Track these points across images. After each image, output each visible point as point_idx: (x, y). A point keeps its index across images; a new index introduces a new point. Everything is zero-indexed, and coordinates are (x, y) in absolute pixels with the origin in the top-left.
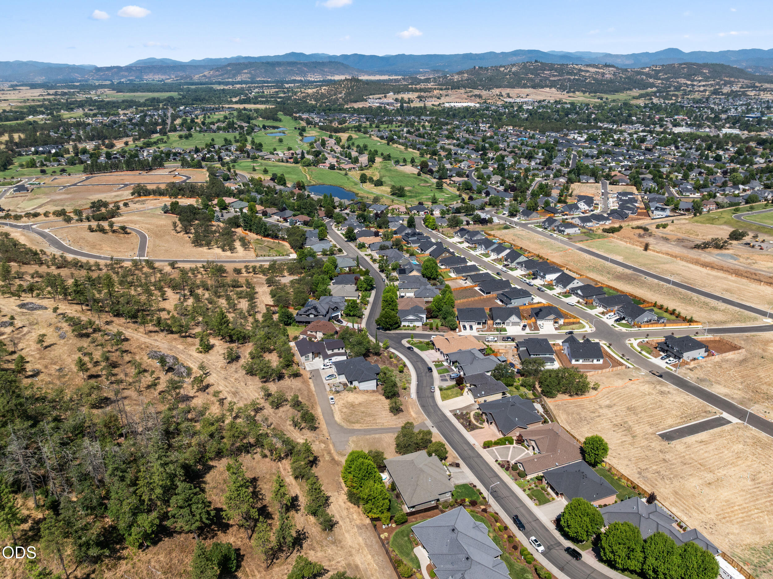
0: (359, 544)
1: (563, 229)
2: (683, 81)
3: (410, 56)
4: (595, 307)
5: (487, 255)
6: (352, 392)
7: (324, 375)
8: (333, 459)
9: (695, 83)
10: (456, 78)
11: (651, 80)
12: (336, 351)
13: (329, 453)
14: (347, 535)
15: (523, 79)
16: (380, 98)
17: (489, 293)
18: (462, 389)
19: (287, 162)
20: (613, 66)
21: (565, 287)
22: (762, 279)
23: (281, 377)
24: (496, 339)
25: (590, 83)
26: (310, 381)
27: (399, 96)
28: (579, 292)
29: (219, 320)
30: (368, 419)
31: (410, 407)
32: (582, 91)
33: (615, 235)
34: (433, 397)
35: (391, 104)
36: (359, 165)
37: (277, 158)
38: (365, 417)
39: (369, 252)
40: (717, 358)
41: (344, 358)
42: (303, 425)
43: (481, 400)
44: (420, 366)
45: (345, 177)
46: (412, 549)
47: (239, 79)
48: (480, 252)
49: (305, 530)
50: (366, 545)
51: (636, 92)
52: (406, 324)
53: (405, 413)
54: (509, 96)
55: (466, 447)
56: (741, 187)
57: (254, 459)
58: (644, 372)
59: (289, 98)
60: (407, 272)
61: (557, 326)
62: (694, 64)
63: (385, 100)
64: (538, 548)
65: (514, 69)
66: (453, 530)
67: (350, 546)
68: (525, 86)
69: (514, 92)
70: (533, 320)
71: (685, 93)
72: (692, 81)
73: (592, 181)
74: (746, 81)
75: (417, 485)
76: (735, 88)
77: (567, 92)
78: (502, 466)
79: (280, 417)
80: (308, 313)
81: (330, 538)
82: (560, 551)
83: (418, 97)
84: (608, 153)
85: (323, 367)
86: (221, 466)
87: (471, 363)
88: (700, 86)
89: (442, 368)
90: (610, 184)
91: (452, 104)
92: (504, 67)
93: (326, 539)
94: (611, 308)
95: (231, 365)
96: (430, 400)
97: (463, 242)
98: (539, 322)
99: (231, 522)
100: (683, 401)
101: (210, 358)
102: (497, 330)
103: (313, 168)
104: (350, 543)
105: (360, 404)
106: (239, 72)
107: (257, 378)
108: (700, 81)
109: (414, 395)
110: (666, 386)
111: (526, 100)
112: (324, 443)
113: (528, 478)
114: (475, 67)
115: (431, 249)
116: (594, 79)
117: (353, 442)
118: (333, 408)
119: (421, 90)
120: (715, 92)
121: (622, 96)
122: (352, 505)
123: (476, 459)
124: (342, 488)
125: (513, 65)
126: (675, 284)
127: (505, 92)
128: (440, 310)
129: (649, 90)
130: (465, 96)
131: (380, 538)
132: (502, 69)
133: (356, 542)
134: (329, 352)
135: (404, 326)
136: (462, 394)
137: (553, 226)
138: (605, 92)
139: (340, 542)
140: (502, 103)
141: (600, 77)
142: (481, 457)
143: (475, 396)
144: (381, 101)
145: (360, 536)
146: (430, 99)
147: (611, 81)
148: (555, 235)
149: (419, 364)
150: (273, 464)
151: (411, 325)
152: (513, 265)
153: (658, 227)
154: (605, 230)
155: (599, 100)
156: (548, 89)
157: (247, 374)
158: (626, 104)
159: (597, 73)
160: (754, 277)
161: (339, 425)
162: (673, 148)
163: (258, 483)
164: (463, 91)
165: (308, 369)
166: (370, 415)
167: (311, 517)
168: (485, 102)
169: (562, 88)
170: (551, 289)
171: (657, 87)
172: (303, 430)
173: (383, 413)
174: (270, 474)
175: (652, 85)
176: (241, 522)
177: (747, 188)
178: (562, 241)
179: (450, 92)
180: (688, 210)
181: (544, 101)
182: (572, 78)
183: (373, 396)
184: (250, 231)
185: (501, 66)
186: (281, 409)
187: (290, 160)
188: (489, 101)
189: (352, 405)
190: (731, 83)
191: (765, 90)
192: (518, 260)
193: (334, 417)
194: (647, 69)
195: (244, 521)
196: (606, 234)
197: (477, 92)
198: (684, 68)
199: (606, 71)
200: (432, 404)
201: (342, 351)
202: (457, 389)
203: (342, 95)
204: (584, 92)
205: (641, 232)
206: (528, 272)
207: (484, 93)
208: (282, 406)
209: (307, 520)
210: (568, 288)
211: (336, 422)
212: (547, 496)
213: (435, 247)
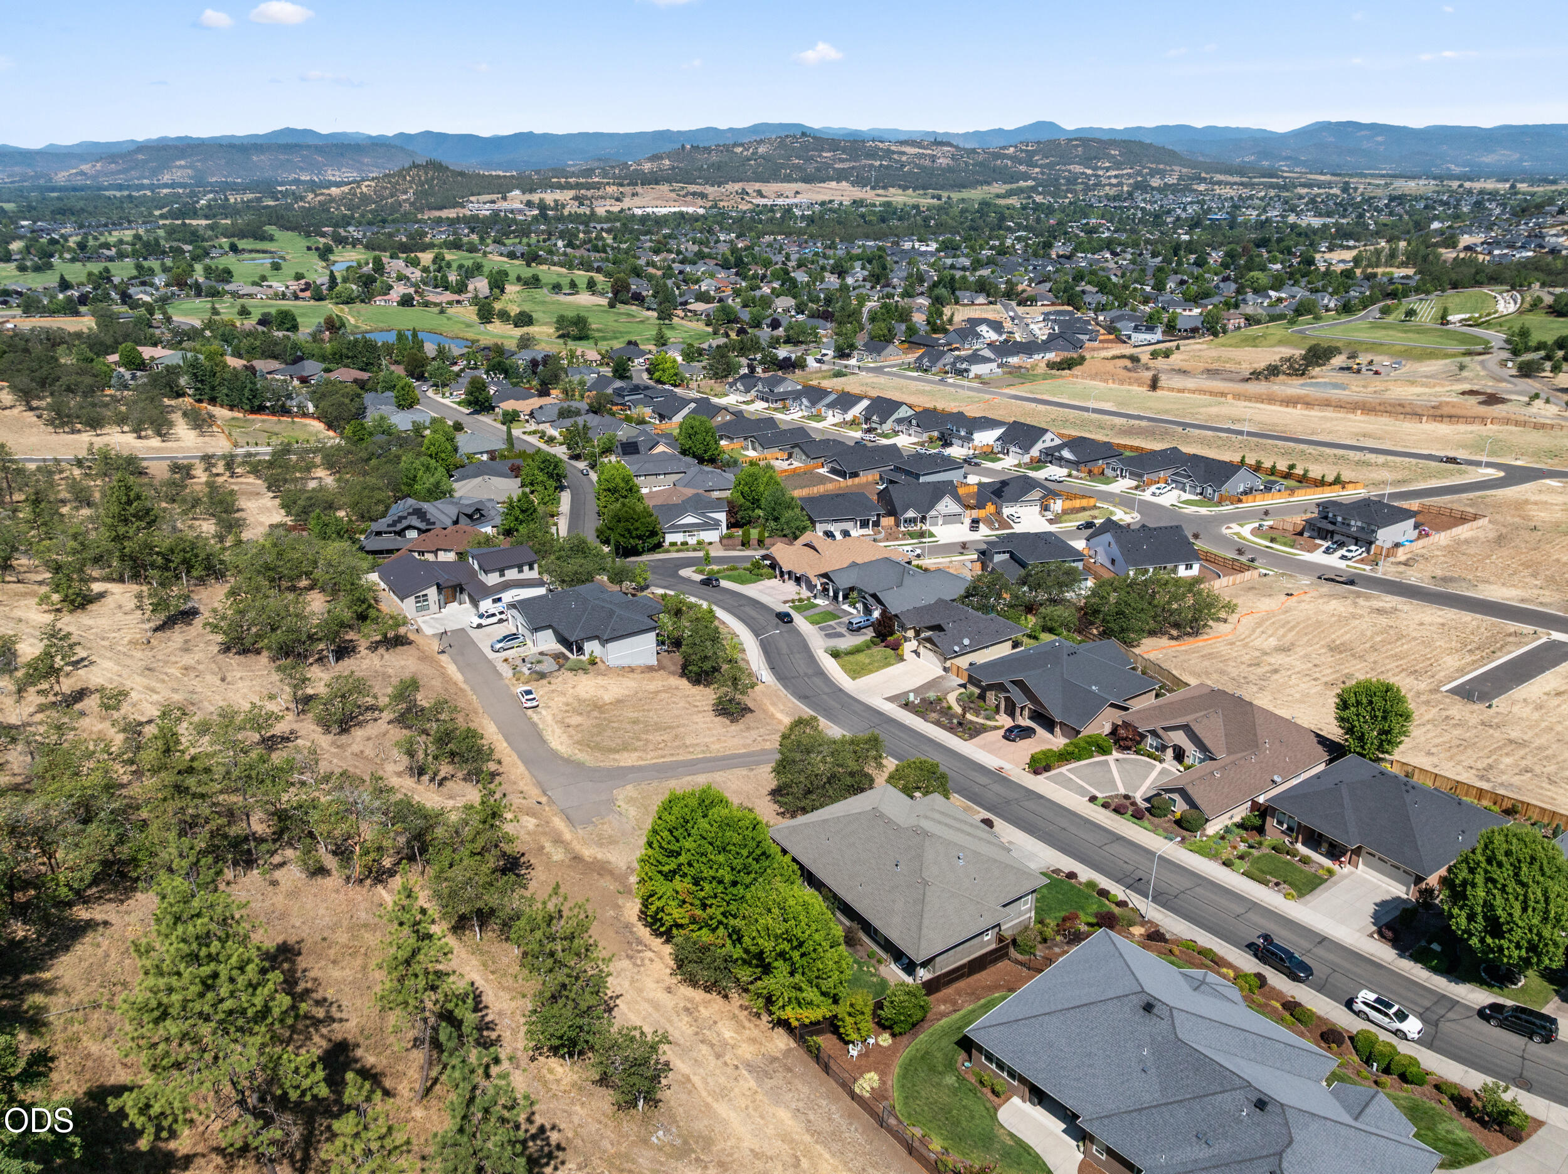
0: (786, 1138)
1: (964, 366)
2: (1078, 169)
3: (545, 136)
4: (1114, 479)
5: (819, 417)
6: (585, 671)
7: (485, 640)
8: (577, 858)
9: (1101, 173)
10: (647, 167)
11: (1023, 168)
12: (512, 574)
13: (558, 840)
14: (722, 1109)
15: (783, 166)
16: (493, 202)
17: (855, 475)
18: (896, 647)
19: (297, 298)
20: (949, 144)
21: (1026, 449)
22: (1420, 411)
23: (344, 651)
24: (918, 551)
25: (910, 172)
26: (444, 658)
27: (535, 197)
28: (1066, 454)
29: (115, 509)
30: (656, 737)
31: (767, 702)
32: (900, 187)
33: (1077, 370)
34: (821, 673)
35: (520, 211)
36: (469, 295)
37: (270, 292)
38: (647, 732)
39: (532, 426)
40: (1442, 538)
41: (541, 591)
42: (445, 769)
43: (963, 662)
44: (753, 613)
45: (442, 316)
46: (994, 1117)
47: (166, 178)
48: (800, 414)
49: (539, 1120)
50: (815, 1133)
51: (998, 188)
52: (678, 538)
53: (758, 714)
54: (760, 194)
55: (983, 780)
56: (1272, 293)
57: (274, 883)
58: (1305, 581)
59: (289, 207)
60: (642, 449)
61: (1050, 516)
62: (1093, 140)
63: (504, 205)
64: (1404, 1026)
65: (762, 150)
66: (1148, 1008)
67: (756, 1155)
68: (788, 179)
69: (770, 188)
70: (990, 508)
71: (1087, 189)
72: (1095, 169)
73: (981, 300)
74: (1184, 170)
75: (926, 883)
76: (1171, 180)
77: (873, 188)
78: (1118, 810)
79: (360, 755)
80: (399, 527)
81: (659, 1137)
82: (1467, 1022)
83: (575, 198)
84: (990, 262)
85: (476, 621)
86: (132, 918)
87: (900, 585)
88: (1109, 177)
89: (816, 610)
90: (1019, 304)
91: (649, 210)
92: (742, 145)
93: (645, 1142)
94: (1154, 477)
95: (168, 633)
96: (817, 680)
97: (752, 401)
98: (1007, 511)
99: (183, 1144)
100: (1441, 620)
101: (91, 622)
102: (912, 535)
103: (358, 305)
104: (749, 1142)
105: (619, 701)
106: (165, 165)
107: (264, 659)
108: (1108, 169)
109: (765, 675)
110: (1377, 598)
111: (796, 201)
112: (533, 815)
113: (1213, 828)
114: (683, 146)
115: (685, 411)
116: (917, 166)
117: (630, 800)
118: (535, 718)
119: (578, 186)
120: (1137, 186)
121: (976, 194)
122: (698, 995)
123: (1026, 804)
124: (640, 942)
125: (760, 142)
126: (1249, 434)
127: (751, 187)
128: (756, 503)
129: (1022, 184)
130: (673, 195)
131: (853, 1096)
132: (739, 150)
133: (770, 1131)
134: (492, 579)
135: (673, 544)
136: (901, 659)
137: (940, 364)
138: (942, 188)
139: (708, 1142)
140: (750, 206)
141: (927, 163)
142: (1041, 797)
143: (945, 656)
144: (496, 206)
145: (777, 1103)
146: (601, 202)
147: (949, 169)
148: (950, 381)
149: (748, 609)
150: (358, 894)
151: (692, 541)
152: (887, 426)
153: (1154, 355)
154: (1051, 365)
155: (935, 201)
156: (833, 184)
157: (226, 649)
158: (985, 204)
159: (921, 156)
160: (1400, 410)
161: (568, 761)
162: (1108, 255)
163: (302, 962)
164: (665, 188)
165: (428, 631)
166: (659, 728)
167: (554, 1062)
168: (715, 206)
169: (860, 181)
170: (994, 460)
171: (1034, 179)
172: (449, 784)
173: (698, 718)
174: (350, 929)
175: (1026, 177)
176: (236, 1136)
177: (1283, 295)
178: (970, 389)
179: (639, 189)
180: (1195, 330)
181: (831, 202)
182: (877, 163)
183: (651, 679)
184: (213, 401)
185: (735, 145)
186: (358, 733)
187: (301, 295)
188: (721, 204)
189: (597, 706)
190: (1162, 174)
191: (1219, 183)
192: (895, 416)
193: (544, 741)
194: (1012, 150)
195: (253, 1124)
196: (1054, 372)
197: (692, 188)
198: (1077, 146)
199: (937, 151)
200: (827, 690)
201: (528, 574)
202: (879, 651)
203: (410, 195)
204: (905, 188)
205: (1128, 363)
206: (925, 437)
207: (709, 190)
208: (360, 724)
209: (540, 1078)
210: (1035, 452)
211: (555, 754)
212: (1306, 868)
213: (693, 405)
